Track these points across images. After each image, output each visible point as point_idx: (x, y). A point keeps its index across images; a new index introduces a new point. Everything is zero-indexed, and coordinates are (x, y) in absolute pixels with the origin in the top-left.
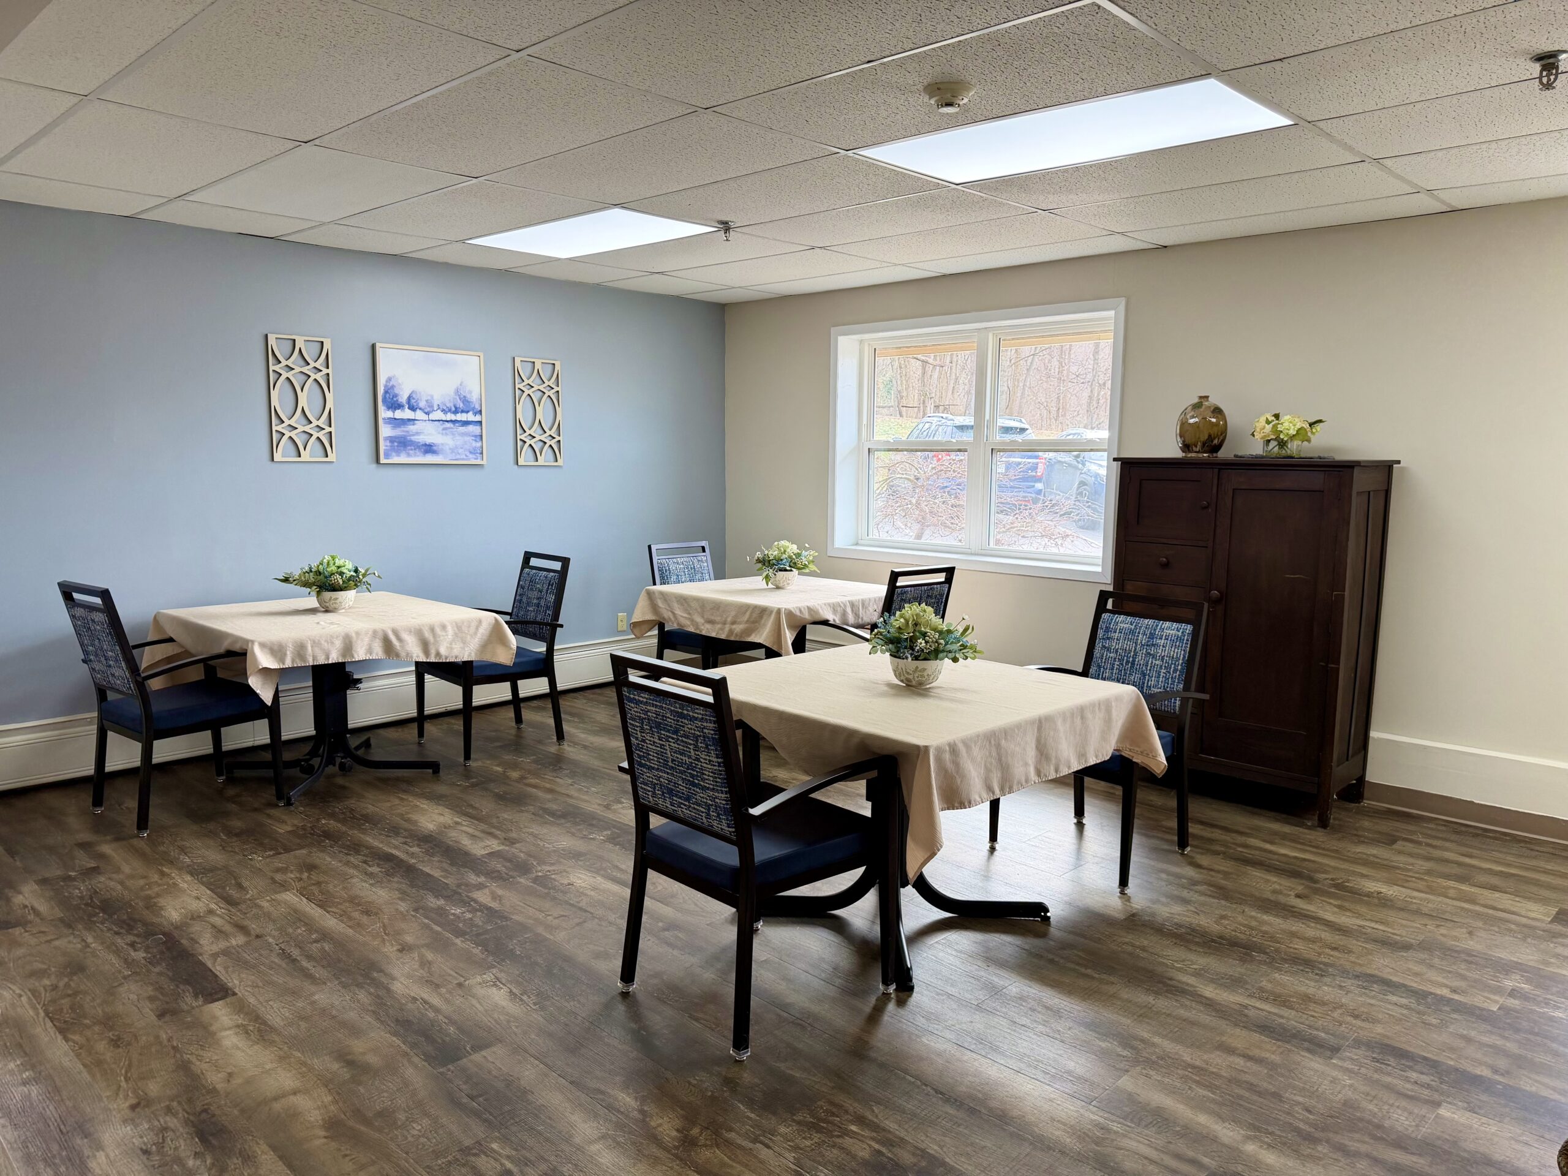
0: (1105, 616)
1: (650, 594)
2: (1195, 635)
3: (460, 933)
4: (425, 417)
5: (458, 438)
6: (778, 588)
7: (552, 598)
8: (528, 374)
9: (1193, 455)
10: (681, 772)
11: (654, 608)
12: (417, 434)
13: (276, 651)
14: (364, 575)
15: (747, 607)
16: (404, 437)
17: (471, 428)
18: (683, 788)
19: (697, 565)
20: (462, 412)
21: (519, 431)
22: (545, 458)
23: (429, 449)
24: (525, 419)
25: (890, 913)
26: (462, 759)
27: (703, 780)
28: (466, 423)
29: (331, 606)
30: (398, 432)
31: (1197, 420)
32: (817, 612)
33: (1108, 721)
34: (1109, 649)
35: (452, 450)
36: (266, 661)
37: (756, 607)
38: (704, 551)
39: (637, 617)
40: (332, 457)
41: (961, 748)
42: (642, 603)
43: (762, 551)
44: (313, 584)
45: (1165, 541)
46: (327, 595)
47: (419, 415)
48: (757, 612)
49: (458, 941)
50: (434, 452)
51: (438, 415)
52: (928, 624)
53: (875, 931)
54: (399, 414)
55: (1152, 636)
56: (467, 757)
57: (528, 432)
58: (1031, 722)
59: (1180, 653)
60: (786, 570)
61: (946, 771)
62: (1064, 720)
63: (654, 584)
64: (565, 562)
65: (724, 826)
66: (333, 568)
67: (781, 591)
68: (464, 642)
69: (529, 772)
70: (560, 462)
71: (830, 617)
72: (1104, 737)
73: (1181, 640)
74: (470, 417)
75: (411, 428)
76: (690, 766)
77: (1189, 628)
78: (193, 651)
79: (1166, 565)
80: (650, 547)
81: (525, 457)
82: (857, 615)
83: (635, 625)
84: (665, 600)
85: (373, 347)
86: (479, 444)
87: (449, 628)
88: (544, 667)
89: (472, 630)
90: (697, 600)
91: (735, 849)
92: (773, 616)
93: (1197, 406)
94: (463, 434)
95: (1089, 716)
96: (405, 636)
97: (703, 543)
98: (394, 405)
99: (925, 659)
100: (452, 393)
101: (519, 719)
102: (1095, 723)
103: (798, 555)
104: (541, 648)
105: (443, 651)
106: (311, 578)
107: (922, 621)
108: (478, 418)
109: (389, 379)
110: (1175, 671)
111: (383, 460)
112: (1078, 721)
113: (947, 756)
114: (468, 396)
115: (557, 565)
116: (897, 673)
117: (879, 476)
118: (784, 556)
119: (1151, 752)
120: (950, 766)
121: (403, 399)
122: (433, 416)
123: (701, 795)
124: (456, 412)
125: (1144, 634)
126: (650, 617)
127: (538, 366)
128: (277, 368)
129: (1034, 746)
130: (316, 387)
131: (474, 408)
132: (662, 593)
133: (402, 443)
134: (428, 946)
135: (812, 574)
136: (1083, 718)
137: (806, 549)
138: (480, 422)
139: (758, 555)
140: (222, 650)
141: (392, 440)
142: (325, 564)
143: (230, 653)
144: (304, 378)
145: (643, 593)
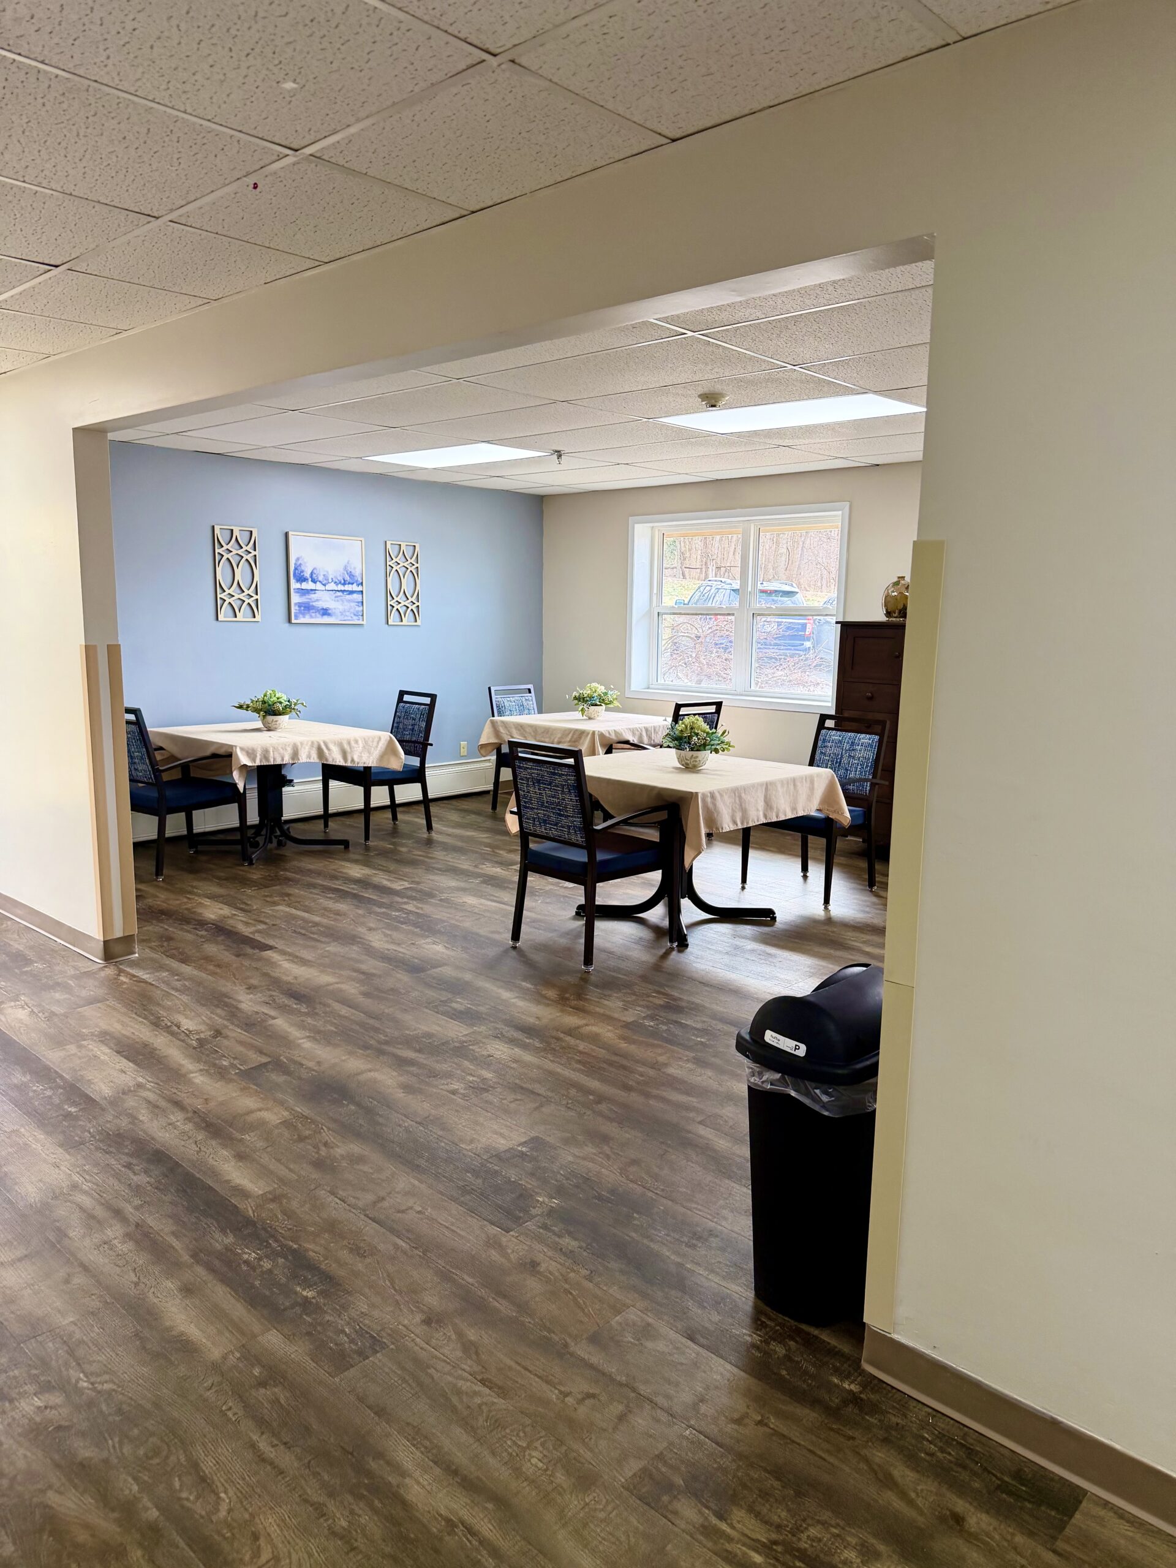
0: (823, 732)
1: (493, 723)
2: (880, 742)
3: (402, 923)
4: (323, 588)
5: (346, 603)
6: (590, 718)
7: (423, 725)
8: (396, 554)
9: (894, 619)
10: (553, 808)
11: (497, 733)
12: (317, 600)
13: (251, 754)
14: (295, 704)
15: (570, 730)
16: (308, 603)
17: (355, 596)
18: (553, 818)
19: (525, 703)
20: (349, 583)
21: (389, 598)
22: (408, 619)
23: (325, 612)
24: (393, 587)
25: (674, 912)
26: (363, 841)
27: (567, 811)
28: (351, 592)
29: (272, 726)
30: (303, 599)
31: (896, 594)
32: (622, 734)
33: (812, 789)
34: (825, 754)
35: (342, 614)
36: (244, 760)
37: (577, 730)
38: (530, 692)
39: (483, 741)
40: (258, 618)
41: (717, 795)
42: (487, 730)
43: (578, 691)
44: (261, 710)
45: (871, 681)
46: (270, 718)
47: (319, 586)
48: (577, 734)
49: (403, 926)
50: (329, 615)
51: (332, 586)
52: (699, 728)
53: (666, 923)
54: (304, 586)
55: (853, 744)
56: (367, 838)
57: (396, 599)
58: (761, 785)
59: (871, 755)
60: (596, 705)
61: (708, 808)
62: (782, 785)
63: (493, 716)
64: (433, 697)
65: (579, 838)
66: (275, 699)
67: (591, 721)
68: (369, 753)
69: (413, 848)
70: (419, 622)
71: (631, 739)
72: (809, 798)
73: (871, 746)
74: (355, 587)
75: (313, 596)
76: (558, 804)
77: (877, 738)
78: (179, 756)
79: (871, 698)
80: (489, 688)
81: (394, 618)
82: (650, 738)
83: (483, 746)
84: (506, 727)
85: (287, 535)
86: (361, 608)
87: (360, 742)
88: (417, 775)
89: (375, 744)
90: (531, 726)
91: (585, 852)
92: (589, 736)
93: (896, 584)
94: (349, 601)
95: (798, 784)
96: (331, 746)
97: (530, 686)
98: (301, 579)
99: (698, 750)
100: (342, 569)
101: (395, 818)
102: (803, 791)
103: (606, 694)
104: (415, 761)
105: (356, 759)
106: (259, 705)
107: (696, 726)
108: (360, 588)
109: (298, 559)
110: (867, 766)
111: (293, 621)
112: (792, 787)
113: (709, 800)
114: (353, 571)
115: (427, 700)
116: (680, 761)
117: (666, 634)
118: (595, 695)
119: (840, 811)
120: (710, 805)
121: (307, 574)
122: (328, 587)
123: (564, 821)
124: (344, 584)
125: (848, 743)
126: (493, 740)
127: (403, 545)
128: (220, 551)
129: (763, 799)
130: (247, 564)
131: (357, 581)
132: (502, 722)
133: (307, 608)
134: (385, 928)
135: (616, 710)
136: (795, 785)
137: (612, 690)
138: (362, 592)
139: (575, 694)
140: (208, 753)
141: (300, 605)
142: (269, 696)
143: (215, 756)
144: (239, 558)
145: (488, 722)
